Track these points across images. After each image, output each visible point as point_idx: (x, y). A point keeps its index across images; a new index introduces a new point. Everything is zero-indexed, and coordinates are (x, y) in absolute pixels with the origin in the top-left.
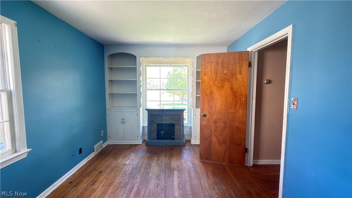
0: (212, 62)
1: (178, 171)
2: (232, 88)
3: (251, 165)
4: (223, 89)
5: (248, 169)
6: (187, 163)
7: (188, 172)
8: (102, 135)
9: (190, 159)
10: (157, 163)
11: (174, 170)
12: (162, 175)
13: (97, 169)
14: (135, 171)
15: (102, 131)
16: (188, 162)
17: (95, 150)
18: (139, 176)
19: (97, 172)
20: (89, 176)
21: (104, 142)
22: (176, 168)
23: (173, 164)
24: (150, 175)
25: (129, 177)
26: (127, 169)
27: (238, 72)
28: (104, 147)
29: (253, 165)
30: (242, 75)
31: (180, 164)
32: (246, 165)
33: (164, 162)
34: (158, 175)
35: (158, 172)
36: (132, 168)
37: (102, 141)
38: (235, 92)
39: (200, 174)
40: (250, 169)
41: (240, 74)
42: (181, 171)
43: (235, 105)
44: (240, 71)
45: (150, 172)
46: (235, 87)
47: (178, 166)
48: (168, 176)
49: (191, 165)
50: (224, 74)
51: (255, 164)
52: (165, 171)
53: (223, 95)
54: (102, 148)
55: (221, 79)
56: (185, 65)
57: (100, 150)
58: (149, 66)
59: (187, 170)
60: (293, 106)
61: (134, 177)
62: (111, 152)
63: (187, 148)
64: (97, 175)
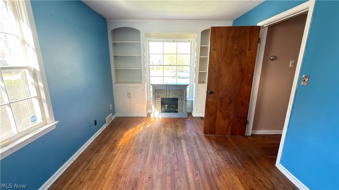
0: (222, 37)
1: (185, 140)
2: (240, 65)
3: (250, 134)
4: (232, 65)
5: (247, 138)
6: (192, 134)
7: (194, 141)
8: (111, 109)
9: (194, 130)
10: (164, 133)
11: (181, 139)
12: (172, 144)
13: (112, 138)
14: (146, 140)
15: (111, 105)
16: (193, 132)
17: (107, 121)
18: (151, 144)
19: (113, 141)
20: (106, 144)
21: (113, 115)
22: (183, 137)
23: (179, 134)
24: (161, 143)
25: (142, 145)
26: (139, 138)
27: (248, 48)
28: (113, 119)
29: (252, 135)
30: (251, 51)
31: (186, 133)
32: (246, 135)
33: (171, 132)
34: (168, 143)
35: (168, 141)
36: (144, 137)
37: (111, 114)
38: (242, 68)
39: (205, 142)
40: (249, 138)
41: (250, 50)
42: (188, 140)
43: (242, 82)
44: (250, 47)
45: (160, 140)
46: (243, 63)
47: (184, 136)
48: (177, 144)
49: (196, 135)
50: (234, 50)
51: (253, 134)
52: (174, 140)
53: (231, 71)
54: (112, 120)
55: (230, 54)
56: (188, 40)
57: (111, 122)
58: (152, 41)
59: (193, 139)
60: (304, 83)
61: (146, 145)
62: (121, 124)
63: (189, 120)
64: (113, 143)
